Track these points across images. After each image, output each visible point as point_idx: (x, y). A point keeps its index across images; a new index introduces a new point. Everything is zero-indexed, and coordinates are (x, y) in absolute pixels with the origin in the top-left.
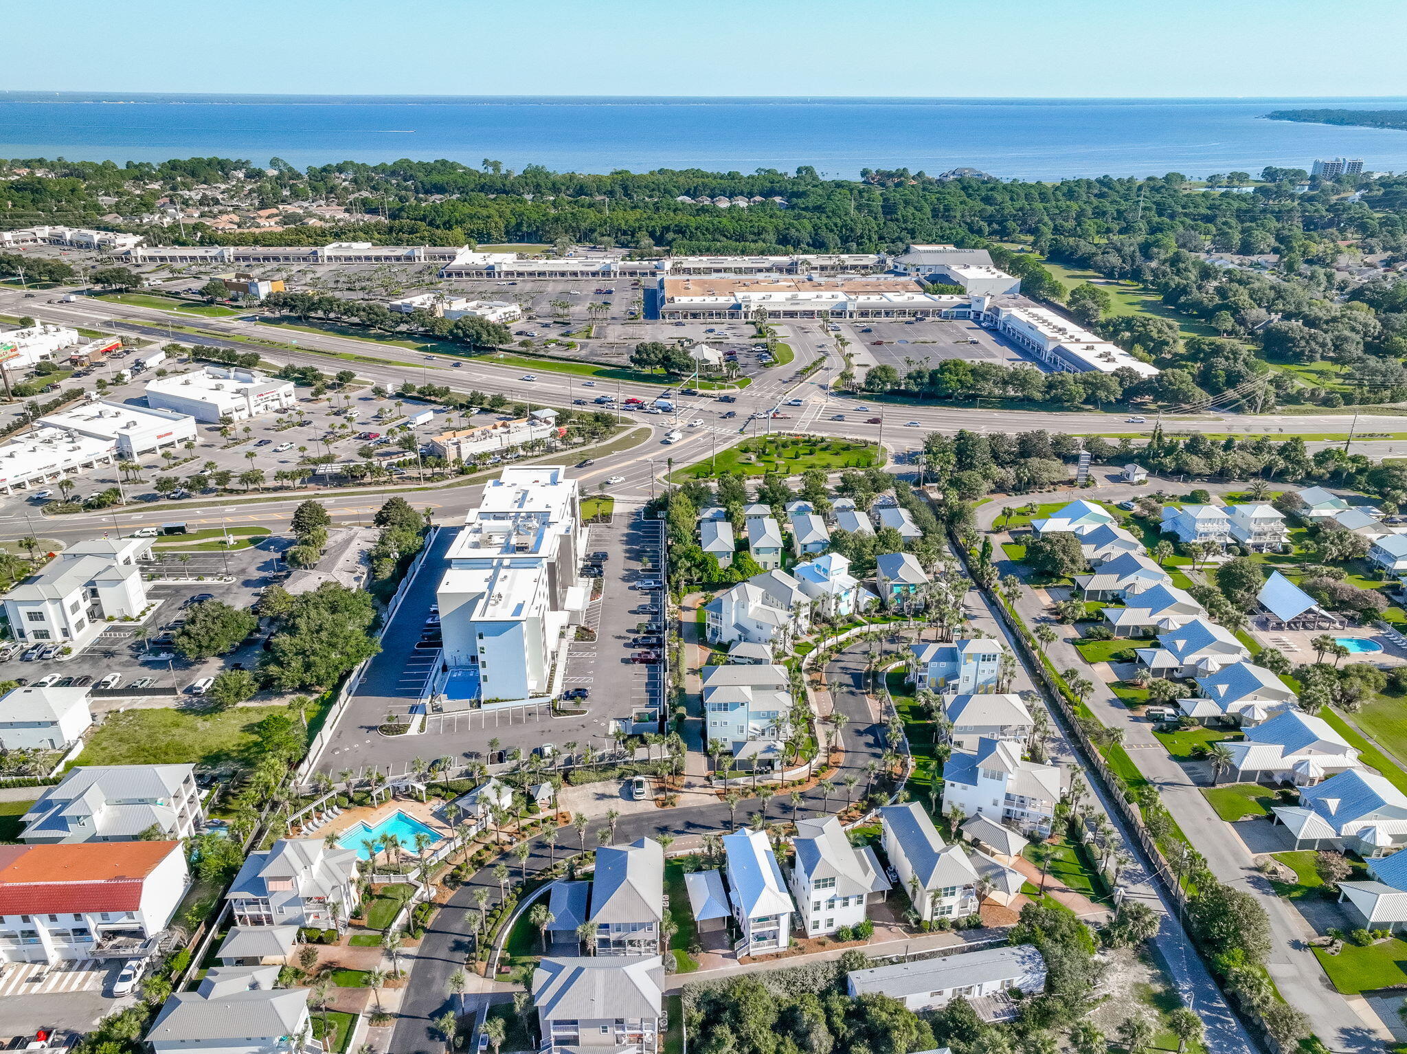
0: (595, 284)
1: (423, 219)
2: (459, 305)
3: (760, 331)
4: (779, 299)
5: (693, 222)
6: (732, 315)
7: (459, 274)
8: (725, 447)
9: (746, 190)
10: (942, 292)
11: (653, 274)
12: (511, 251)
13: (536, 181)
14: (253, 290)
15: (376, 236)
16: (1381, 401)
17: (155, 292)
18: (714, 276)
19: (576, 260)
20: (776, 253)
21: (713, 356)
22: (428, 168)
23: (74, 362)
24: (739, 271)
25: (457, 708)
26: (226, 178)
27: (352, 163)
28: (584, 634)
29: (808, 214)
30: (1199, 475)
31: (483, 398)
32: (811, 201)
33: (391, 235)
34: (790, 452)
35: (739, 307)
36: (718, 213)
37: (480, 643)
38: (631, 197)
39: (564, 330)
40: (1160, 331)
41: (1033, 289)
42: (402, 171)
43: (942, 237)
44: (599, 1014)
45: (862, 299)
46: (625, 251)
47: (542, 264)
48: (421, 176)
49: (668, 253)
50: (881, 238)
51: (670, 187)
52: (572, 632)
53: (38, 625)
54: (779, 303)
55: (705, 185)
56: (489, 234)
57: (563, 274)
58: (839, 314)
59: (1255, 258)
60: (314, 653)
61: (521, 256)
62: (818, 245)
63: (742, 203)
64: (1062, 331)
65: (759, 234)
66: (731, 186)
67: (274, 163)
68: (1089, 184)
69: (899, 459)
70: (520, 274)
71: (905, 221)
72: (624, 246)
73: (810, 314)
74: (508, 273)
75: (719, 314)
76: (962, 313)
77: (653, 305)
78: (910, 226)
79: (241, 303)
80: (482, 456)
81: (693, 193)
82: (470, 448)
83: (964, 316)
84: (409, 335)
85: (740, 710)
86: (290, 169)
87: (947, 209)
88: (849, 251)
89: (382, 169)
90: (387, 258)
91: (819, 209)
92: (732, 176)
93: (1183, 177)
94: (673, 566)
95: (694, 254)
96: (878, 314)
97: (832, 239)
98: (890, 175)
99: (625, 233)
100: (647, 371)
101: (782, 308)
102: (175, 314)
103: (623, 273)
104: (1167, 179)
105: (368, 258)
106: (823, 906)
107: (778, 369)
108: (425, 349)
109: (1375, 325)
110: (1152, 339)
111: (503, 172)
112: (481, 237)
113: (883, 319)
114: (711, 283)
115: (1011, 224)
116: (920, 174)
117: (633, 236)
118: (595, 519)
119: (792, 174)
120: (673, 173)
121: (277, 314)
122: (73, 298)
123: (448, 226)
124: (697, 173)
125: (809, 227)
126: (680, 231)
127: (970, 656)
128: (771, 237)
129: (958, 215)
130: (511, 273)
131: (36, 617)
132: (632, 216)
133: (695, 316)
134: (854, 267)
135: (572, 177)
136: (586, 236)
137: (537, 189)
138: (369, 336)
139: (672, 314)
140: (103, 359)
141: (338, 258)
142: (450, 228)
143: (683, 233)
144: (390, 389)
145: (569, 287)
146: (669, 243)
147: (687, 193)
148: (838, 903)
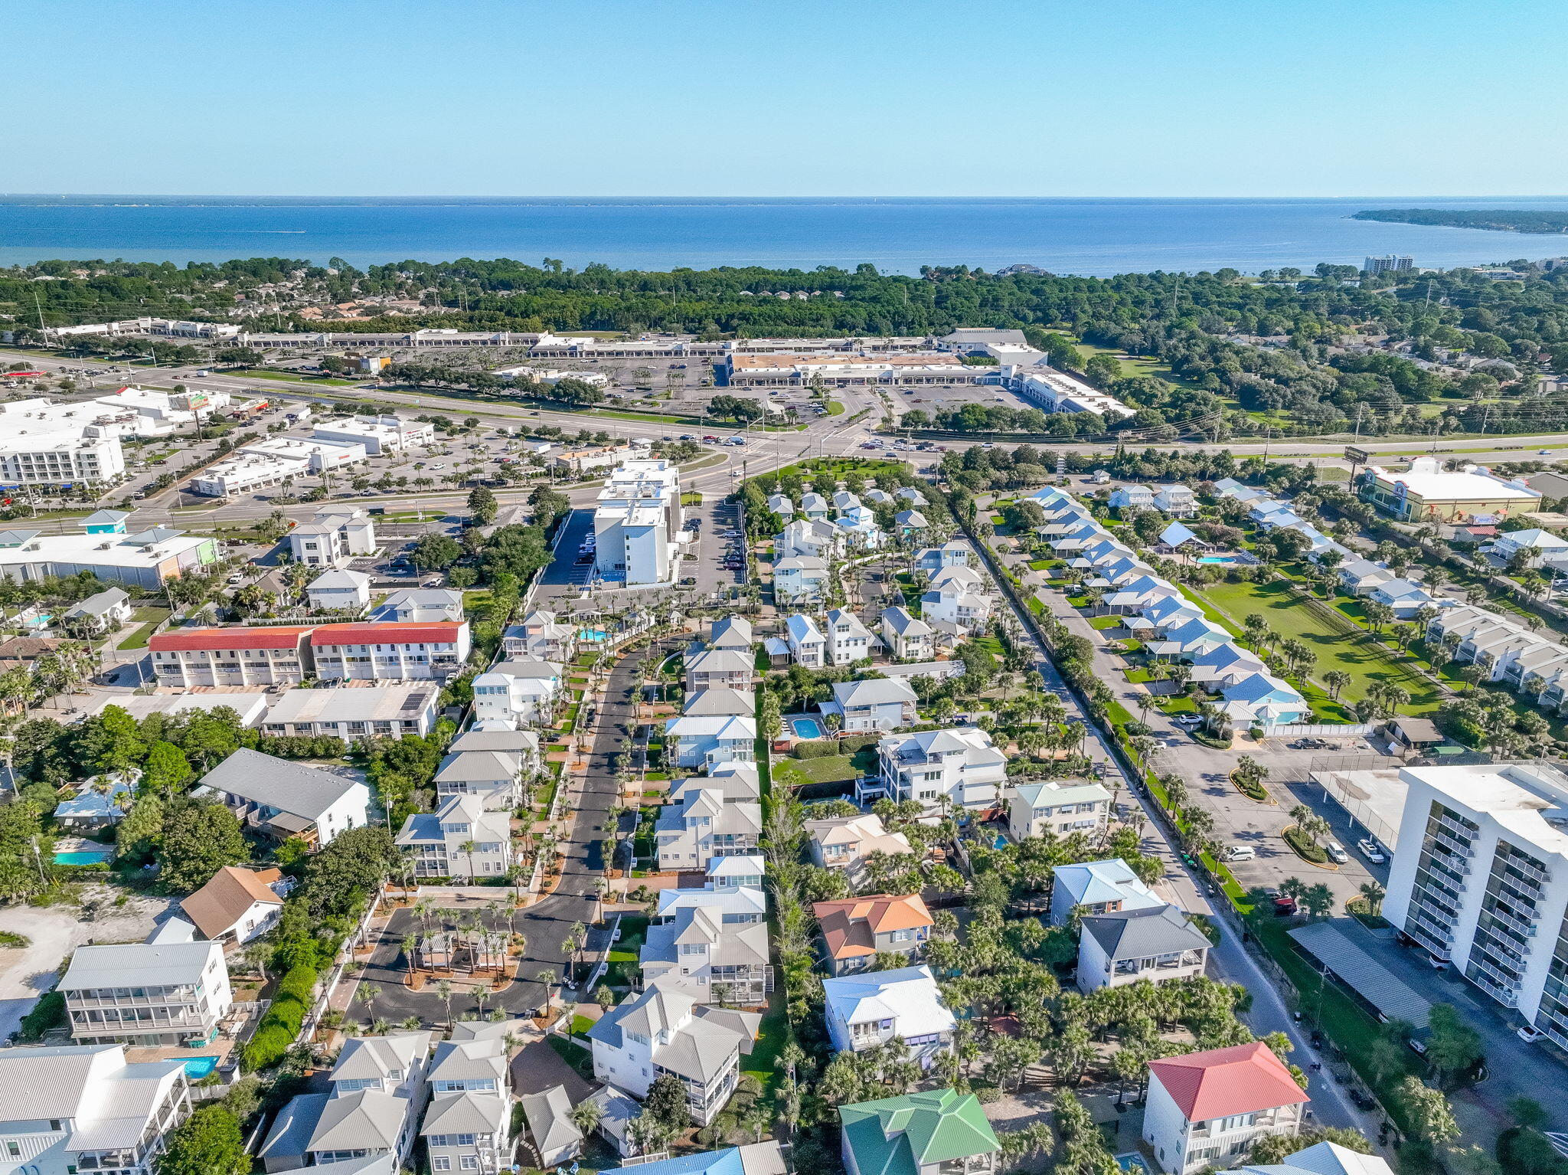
0: (668, 362)
1: (501, 310)
2: (553, 375)
3: (816, 392)
4: (834, 369)
5: (756, 310)
6: (792, 383)
7: (544, 354)
8: (788, 464)
9: (806, 285)
10: (978, 363)
11: (721, 353)
12: (588, 336)
13: (599, 277)
14: (364, 366)
15: (460, 323)
16: (1315, 434)
17: (272, 369)
18: (776, 352)
19: (649, 343)
20: (833, 336)
21: (777, 409)
22: (491, 267)
23: (237, 416)
24: (799, 349)
25: (611, 587)
26: (289, 277)
27: (413, 262)
28: (689, 557)
29: (864, 304)
30: (1150, 478)
31: (589, 435)
32: (869, 293)
33: (472, 323)
34: (838, 468)
35: (798, 375)
36: (781, 303)
37: (627, 542)
38: (695, 291)
39: (647, 393)
40: (1152, 387)
41: (1058, 360)
42: (464, 270)
43: (986, 322)
44: (720, 669)
45: (906, 369)
46: (693, 336)
47: (619, 346)
48: (484, 273)
49: (733, 337)
50: (931, 324)
51: (732, 282)
52: (681, 557)
53: (312, 553)
54: (833, 372)
55: (766, 281)
56: (565, 322)
57: (639, 353)
58: (886, 381)
59: (1269, 339)
60: (513, 556)
61: (597, 341)
62: (872, 329)
63: (803, 296)
64: (1073, 389)
65: (818, 320)
66: (792, 281)
67: (334, 262)
68: (1140, 278)
69: (922, 471)
70: (600, 354)
71: (954, 309)
72: (691, 332)
73: (861, 381)
74: (589, 353)
75: (780, 382)
76: (993, 380)
77: (722, 375)
78: (958, 313)
79: (354, 375)
80: (597, 469)
81: (755, 288)
82: (588, 463)
83: (996, 382)
84: (513, 398)
85: (797, 574)
86: (350, 269)
87: (996, 299)
88: (900, 335)
89: (444, 267)
90: (475, 342)
91: (875, 299)
92: (793, 273)
93: (1236, 273)
94: (749, 521)
95: (757, 337)
96: (920, 381)
97: (885, 324)
98: (948, 272)
99: (693, 321)
100: (721, 420)
101: (836, 376)
102: (300, 385)
103: (693, 353)
104: (1219, 275)
105: (456, 342)
106: (843, 644)
107: (829, 418)
108: (531, 407)
109: (1332, 383)
110: (1144, 393)
111: (564, 270)
112: (560, 326)
113: (925, 385)
114: (774, 358)
115: (1054, 312)
116: (978, 271)
117: (700, 322)
118: (690, 504)
119: (852, 271)
120: (735, 271)
121: (392, 383)
122: (206, 373)
123: (525, 314)
124: (758, 270)
125: (864, 315)
126: (744, 317)
127: (947, 552)
128: (829, 323)
129: (1006, 304)
130: (592, 353)
131: (311, 546)
132: (699, 307)
133: (760, 383)
134: (902, 347)
135: (634, 274)
136: (657, 324)
137: (602, 284)
138: (478, 399)
139: (739, 382)
140: (259, 414)
141: (428, 342)
142: (528, 316)
143: (748, 320)
144: (511, 430)
145: (645, 363)
146: (735, 329)
147: (749, 289)
148: (852, 643)
